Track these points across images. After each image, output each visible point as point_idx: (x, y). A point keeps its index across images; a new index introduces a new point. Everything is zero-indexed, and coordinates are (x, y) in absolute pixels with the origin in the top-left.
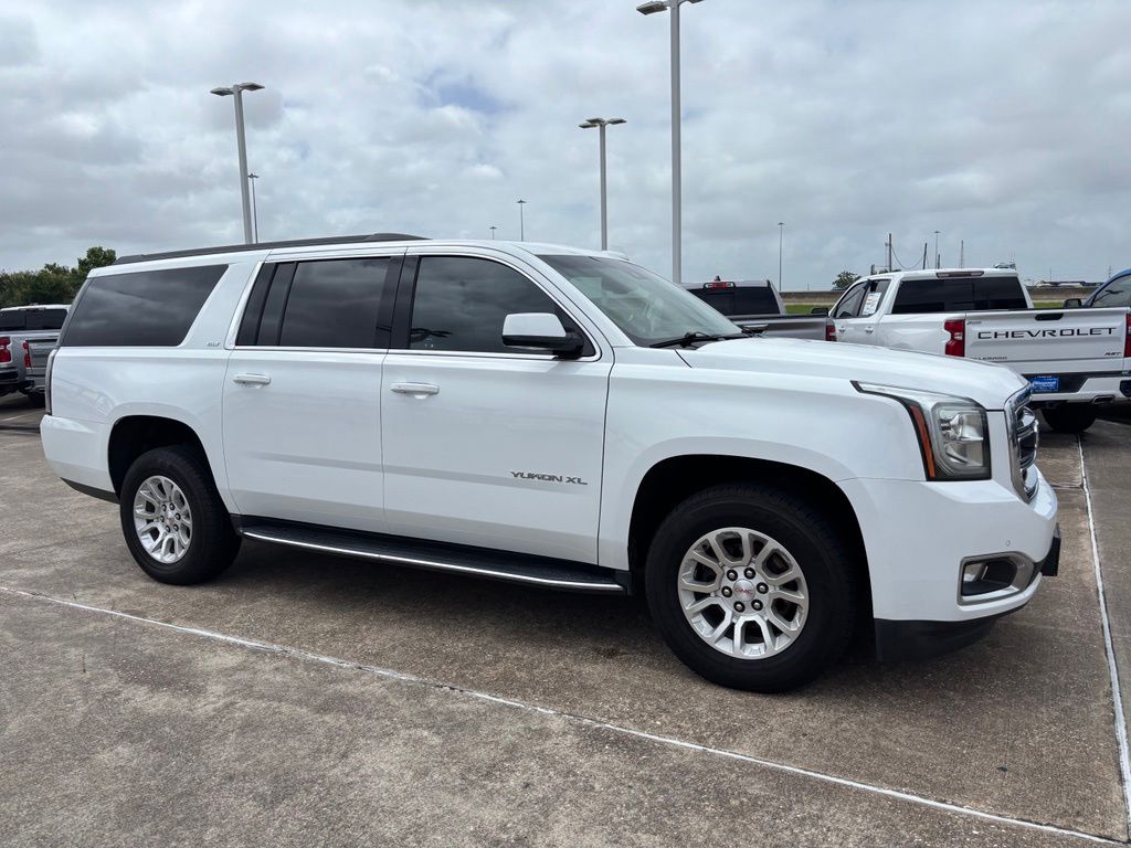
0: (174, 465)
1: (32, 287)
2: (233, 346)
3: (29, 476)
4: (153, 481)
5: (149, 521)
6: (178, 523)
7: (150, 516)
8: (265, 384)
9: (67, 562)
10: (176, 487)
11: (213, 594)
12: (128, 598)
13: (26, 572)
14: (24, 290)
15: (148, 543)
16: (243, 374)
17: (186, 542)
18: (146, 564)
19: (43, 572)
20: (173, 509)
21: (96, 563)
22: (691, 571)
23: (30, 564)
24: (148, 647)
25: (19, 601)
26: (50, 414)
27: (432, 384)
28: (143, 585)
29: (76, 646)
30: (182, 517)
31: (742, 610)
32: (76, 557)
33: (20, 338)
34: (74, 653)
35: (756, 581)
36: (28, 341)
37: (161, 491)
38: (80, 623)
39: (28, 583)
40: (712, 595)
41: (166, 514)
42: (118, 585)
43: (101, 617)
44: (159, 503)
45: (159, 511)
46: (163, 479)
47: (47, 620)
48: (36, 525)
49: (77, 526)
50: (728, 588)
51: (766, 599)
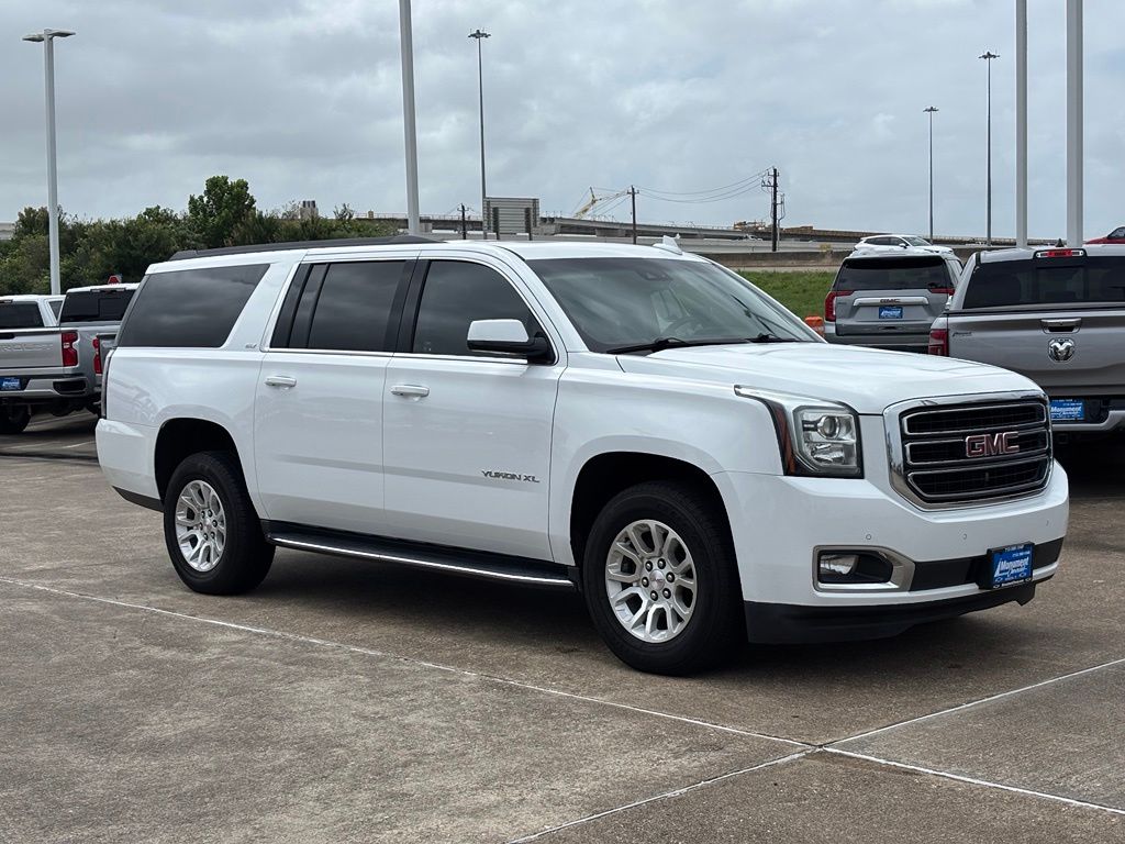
0: (213, 470)
1: (118, 245)
2: (267, 349)
3: (88, 507)
4: (193, 487)
5: (189, 528)
6: (214, 529)
7: (190, 523)
8: (291, 386)
9: (115, 576)
10: (213, 492)
11: (241, 602)
12: (164, 601)
13: (75, 581)
14: (106, 249)
15: (187, 551)
16: (273, 376)
17: (220, 549)
18: (184, 572)
19: (92, 581)
20: (210, 516)
21: (142, 577)
22: (618, 564)
23: (80, 576)
24: (171, 628)
25: (67, 598)
26: (105, 418)
27: (424, 388)
28: (180, 593)
29: (111, 625)
30: (219, 523)
31: (656, 599)
32: (124, 573)
33: (91, 333)
34: (107, 629)
35: (666, 570)
36: (100, 337)
37: (200, 494)
38: (118, 613)
39: (76, 588)
40: (634, 584)
41: (205, 521)
42: (158, 592)
43: (136, 611)
44: (199, 509)
45: (199, 519)
46: (202, 483)
47: (91, 611)
48: (89, 549)
49: (131, 551)
50: (645, 578)
51: (672, 587)
